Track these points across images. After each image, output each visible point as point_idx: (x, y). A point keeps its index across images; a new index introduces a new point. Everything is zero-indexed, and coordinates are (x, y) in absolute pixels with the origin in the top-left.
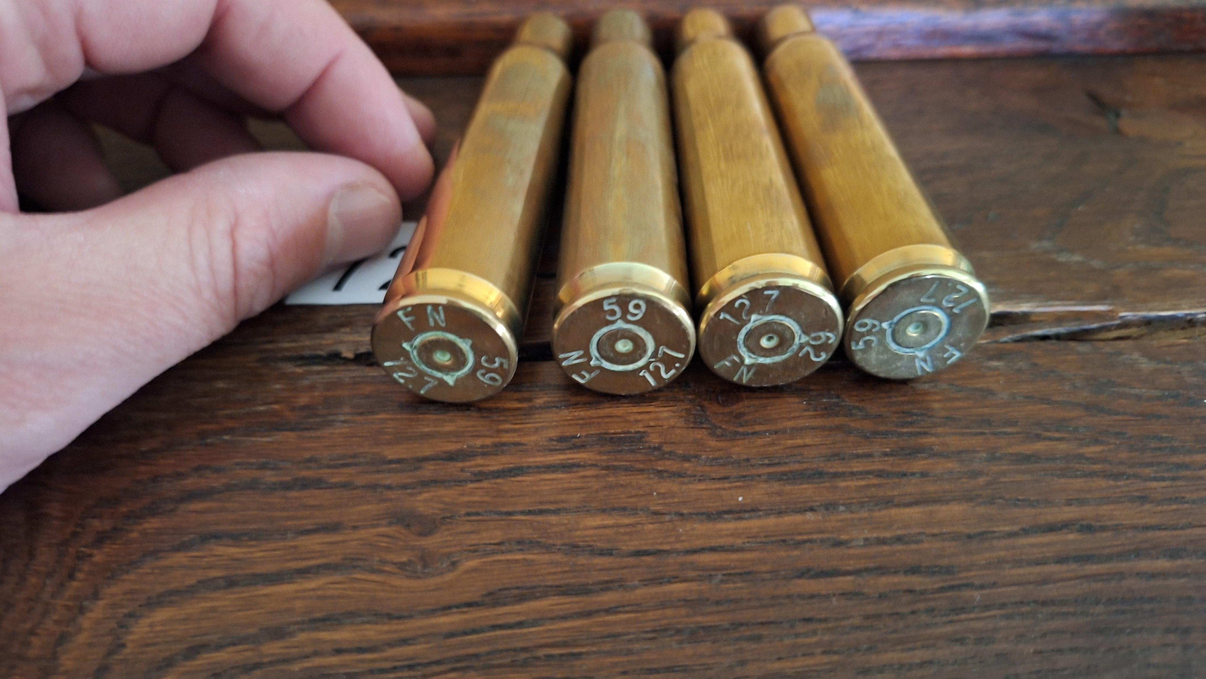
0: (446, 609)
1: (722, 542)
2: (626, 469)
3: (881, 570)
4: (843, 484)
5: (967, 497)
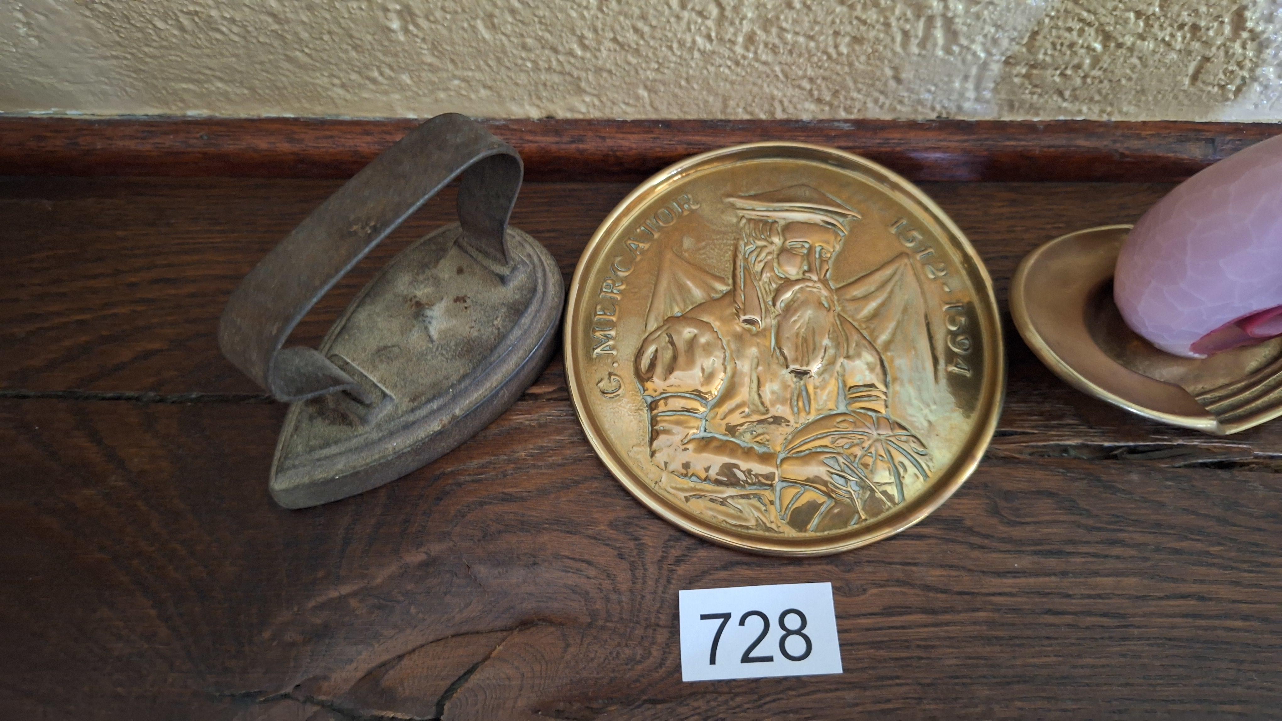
0: (864, 615)
1: (1006, 590)
2: (953, 541)
3: (1090, 613)
4: (1073, 560)
5: (1139, 573)
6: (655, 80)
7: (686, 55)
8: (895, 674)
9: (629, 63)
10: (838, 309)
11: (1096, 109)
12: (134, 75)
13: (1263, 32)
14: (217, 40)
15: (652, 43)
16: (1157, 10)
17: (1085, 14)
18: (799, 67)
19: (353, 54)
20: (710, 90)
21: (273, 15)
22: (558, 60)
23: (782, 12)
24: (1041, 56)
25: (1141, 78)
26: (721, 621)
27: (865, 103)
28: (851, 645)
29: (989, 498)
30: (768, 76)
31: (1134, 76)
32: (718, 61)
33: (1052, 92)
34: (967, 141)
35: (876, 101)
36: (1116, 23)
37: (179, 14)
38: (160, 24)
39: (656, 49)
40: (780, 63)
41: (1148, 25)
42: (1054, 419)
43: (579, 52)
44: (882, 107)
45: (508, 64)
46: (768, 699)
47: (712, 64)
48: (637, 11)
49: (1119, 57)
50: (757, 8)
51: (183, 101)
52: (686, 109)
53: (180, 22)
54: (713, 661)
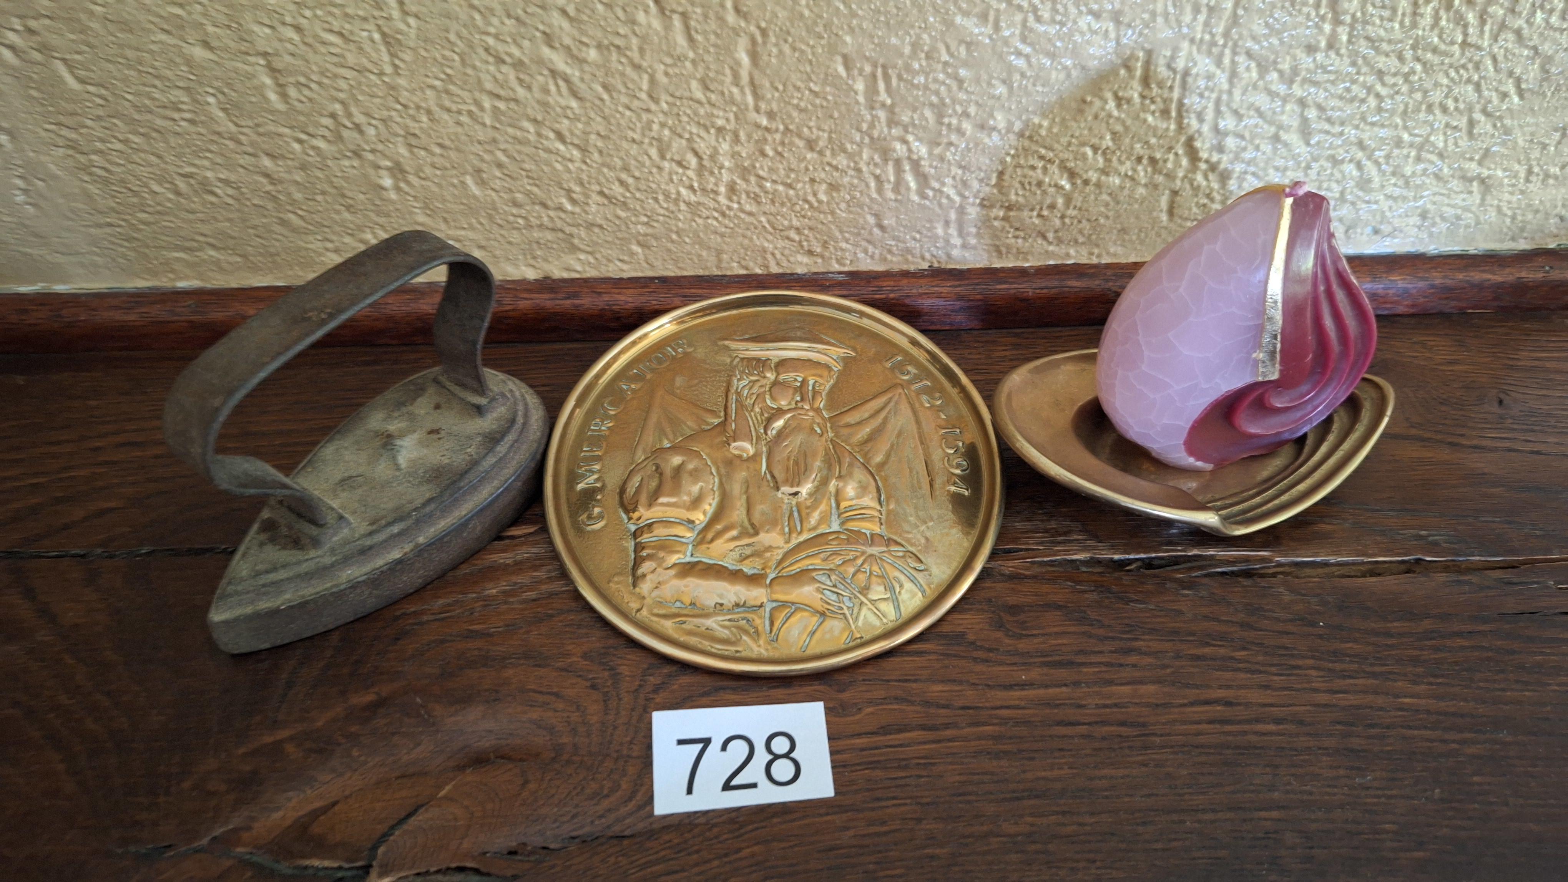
0: (859, 735)
1: (1012, 703)
2: (955, 656)
3: (1104, 723)
4: (1085, 670)
5: (1159, 681)
6: (646, 235)
7: (672, 207)
8: (891, 795)
9: (619, 218)
10: (831, 434)
11: (1084, 251)
12: (126, 244)
13: (1219, 162)
14: (212, 203)
15: (638, 195)
16: (1110, 144)
17: (1043, 151)
18: (782, 216)
19: (347, 215)
20: (701, 243)
21: (267, 175)
22: (549, 216)
23: (756, 160)
24: (1013, 197)
25: (1118, 216)
26: (700, 746)
27: (855, 253)
28: (844, 766)
29: (994, 612)
30: (756, 228)
31: (1111, 214)
32: (705, 213)
33: (1034, 235)
34: (960, 286)
35: (866, 251)
36: (1076, 159)
37: (175, 176)
38: (156, 188)
39: (642, 201)
40: (765, 213)
41: (1108, 160)
42: (1060, 535)
43: (569, 207)
44: (872, 257)
45: (500, 222)
46: (750, 827)
47: (700, 216)
48: (619, 163)
49: (1089, 195)
50: (733, 157)
51: (173, 271)
52: (681, 265)
53: (175, 185)
54: (690, 791)
